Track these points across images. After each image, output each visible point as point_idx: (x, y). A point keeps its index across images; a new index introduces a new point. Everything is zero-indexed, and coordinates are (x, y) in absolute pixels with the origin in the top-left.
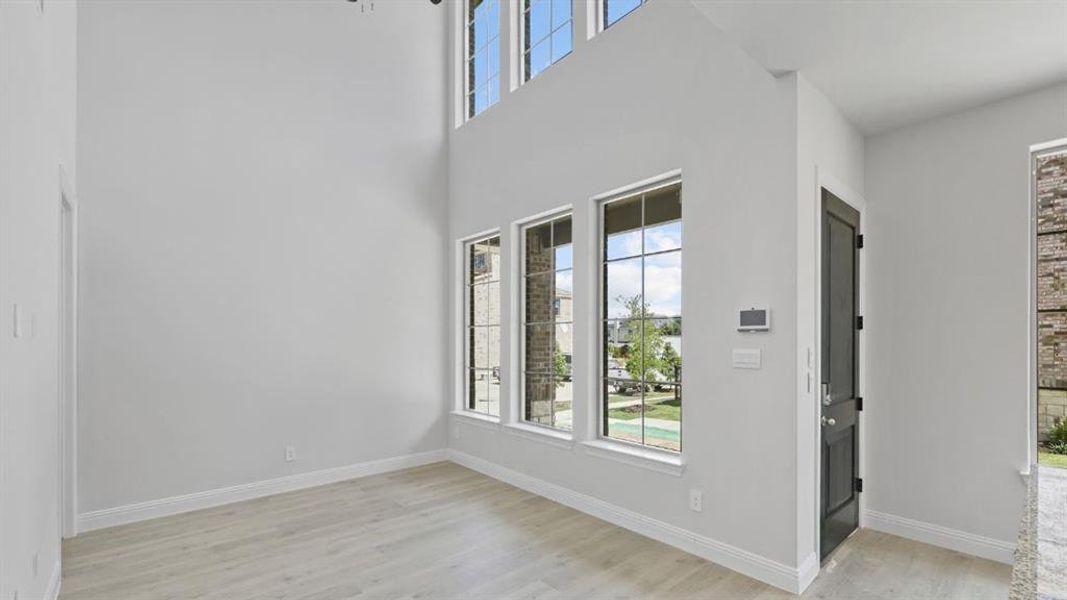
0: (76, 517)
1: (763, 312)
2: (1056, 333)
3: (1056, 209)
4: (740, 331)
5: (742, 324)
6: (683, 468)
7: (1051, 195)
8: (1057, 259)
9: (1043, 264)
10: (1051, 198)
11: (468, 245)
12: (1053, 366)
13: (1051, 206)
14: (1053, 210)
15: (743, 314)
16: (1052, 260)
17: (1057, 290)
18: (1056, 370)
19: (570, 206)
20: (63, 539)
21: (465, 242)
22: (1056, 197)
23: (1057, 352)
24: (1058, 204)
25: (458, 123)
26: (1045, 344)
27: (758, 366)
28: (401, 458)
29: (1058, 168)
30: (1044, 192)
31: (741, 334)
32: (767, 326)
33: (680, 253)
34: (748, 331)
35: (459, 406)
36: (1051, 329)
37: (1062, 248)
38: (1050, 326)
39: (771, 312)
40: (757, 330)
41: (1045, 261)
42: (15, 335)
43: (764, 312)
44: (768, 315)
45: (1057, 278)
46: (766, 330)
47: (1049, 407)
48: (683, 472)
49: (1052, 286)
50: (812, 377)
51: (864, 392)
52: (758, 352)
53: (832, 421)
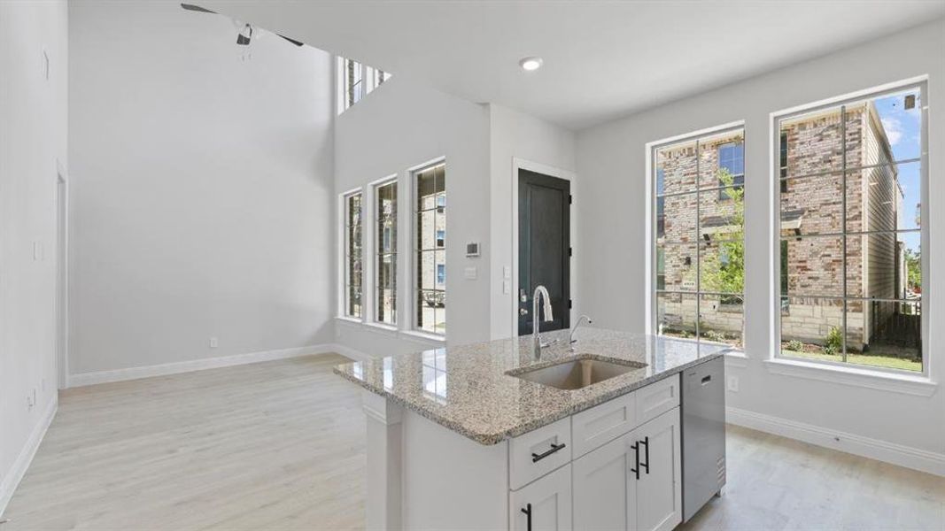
0: (67, 377)
2: (833, 261)
3: (833, 163)
4: (467, 257)
5: (468, 253)
7: (830, 152)
8: (834, 203)
9: (824, 207)
10: (830, 155)
11: (348, 198)
12: (832, 287)
13: (830, 161)
14: (831, 165)
15: (468, 246)
16: (830, 204)
17: (834, 227)
18: (834, 290)
19: (395, 175)
20: (59, 390)
21: (345, 196)
22: (833, 154)
23: (834, 276)
24: (834, 160)
25: (340, 110)
26: (826, 270)
27: (475, 277)
28: (298, 349)
29: (834, 131)
30: (825, 151)
32: (478, 253)
34: (471, 256)
35: (341, 313)
36: (829, 258)
37: (837, 195)
38: (829, 256)
39: (481, 245)
40: (474, 256)
41: (825, 204)
42: (35, 258)
43: (476, 245)
44: (478, 246)
45: (834, 218)
46: (476, 256)
47: (829, 319)
49: (831, 224)
50: (508, 284)
51: (573, 297)
52: (474, 269)
53: (526, 312)
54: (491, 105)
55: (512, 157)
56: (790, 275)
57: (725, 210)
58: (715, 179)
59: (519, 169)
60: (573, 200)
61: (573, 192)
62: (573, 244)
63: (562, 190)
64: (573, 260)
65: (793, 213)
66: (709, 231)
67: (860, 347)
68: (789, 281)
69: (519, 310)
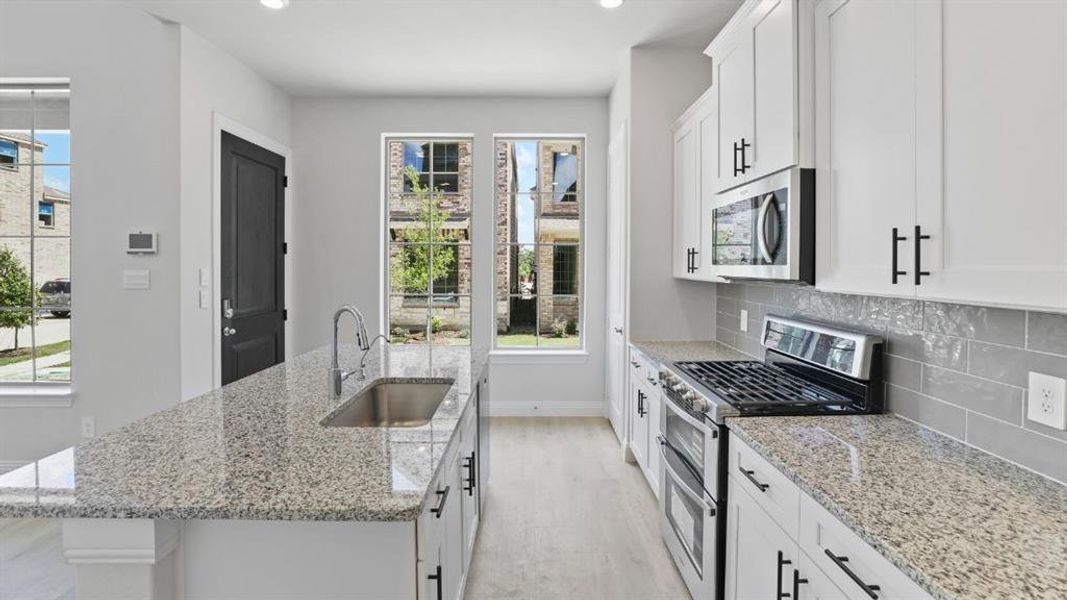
1: (150, 237)
4: (129, 253)
5: (131, 247)
6: (73, 397)
15: (132, 237)
27: (147, 287)
31: (131, 256)
32: (154, 249)
33: (68, 167)
34: (137, 253)
39: (158, 236)
40: (145, 253)
44: (154, 238)
46: (153, 253)
48: (73, 401)
50: (206, 294)
51: (288, 305)
52: (147, 273)
53: (233, 331)
54: (183, 27)
55: (213, 113)
56: (460, 271)
57: (410, 206)
58: (400, 172)
59: (223, 131)
60: (289, 182)
61: (288, 172)
62: (288, 239)
63: (276, 169)
64: (288, 259)
65: (462, 215)
66: (395, 225)
67: (505, 329)
68: (460, 275)
69: (222, 330)
